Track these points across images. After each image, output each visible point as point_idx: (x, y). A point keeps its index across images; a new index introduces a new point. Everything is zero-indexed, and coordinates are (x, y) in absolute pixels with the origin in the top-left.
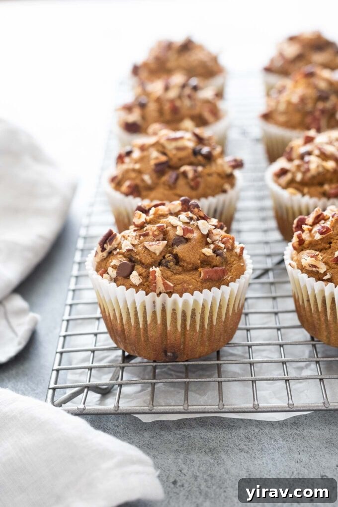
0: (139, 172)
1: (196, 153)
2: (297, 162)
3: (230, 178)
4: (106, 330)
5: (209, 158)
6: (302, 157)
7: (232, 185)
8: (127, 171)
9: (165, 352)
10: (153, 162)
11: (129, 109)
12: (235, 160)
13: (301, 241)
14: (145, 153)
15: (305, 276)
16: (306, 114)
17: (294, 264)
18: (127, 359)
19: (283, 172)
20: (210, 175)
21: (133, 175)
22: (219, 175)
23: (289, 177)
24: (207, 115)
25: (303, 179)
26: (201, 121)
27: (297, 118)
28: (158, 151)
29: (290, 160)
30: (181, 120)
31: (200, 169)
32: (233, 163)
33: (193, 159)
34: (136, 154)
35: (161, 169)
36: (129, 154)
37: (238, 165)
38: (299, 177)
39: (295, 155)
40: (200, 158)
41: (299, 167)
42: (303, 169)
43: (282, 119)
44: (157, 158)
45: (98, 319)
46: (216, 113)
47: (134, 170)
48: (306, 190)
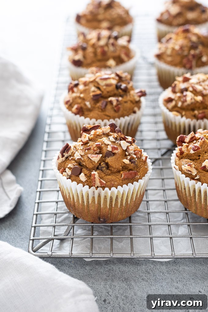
0: (83, 99)
1: (118, 87)
2: (179, 94)
3: (138, 103)
4: (63, 200)
5: (126, 91)
6: (182, 91)
7: (139, 108)
8: (76, 98)
9: (99, 218)
10: (92, 94)
11: (75, 50)
12: (141, 92)
13: (182, 153)
14: (87, 87)
15: (184, 176)
16: (183, 57)
17: (177, 167)
18: (75, 219)
19: (170, 100)
20: (126, 102)
21: (79, 101)
22: (131, 102)
23: (173, 103)
24: (123, 56)
25: (182, 105)
26: (120, 61)
27: (178, 59)
28: (95, 86)
29: (174, 92)
30: (108, 59)
31: (120, 99)
32: (140, 94)
33: (116, 92)
34: (81, 87)
35: (97, 98)
36: (76, 85)
37: (143, 94)
38: (180, 104)
39: (177, 89)
40: (120, 91)
41: (179, 97)
42: (182, 100)
43: (169, 59)
44: (94, 91)
45: (58, 191)
46: (128, 54)
47: (80, 97)
48: (184, 113)
